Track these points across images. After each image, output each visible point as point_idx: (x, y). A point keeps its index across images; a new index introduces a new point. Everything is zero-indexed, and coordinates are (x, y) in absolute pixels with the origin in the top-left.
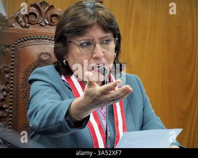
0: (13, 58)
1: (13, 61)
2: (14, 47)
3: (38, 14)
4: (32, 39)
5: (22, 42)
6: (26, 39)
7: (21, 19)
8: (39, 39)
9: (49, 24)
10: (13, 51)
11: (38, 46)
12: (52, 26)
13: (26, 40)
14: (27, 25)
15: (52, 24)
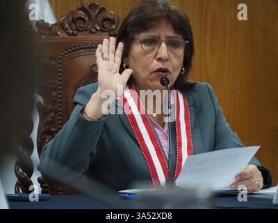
0: (60, 72)
1: (60, 76)
2: (60, 59)
3: (87, 19)
4: (81, 49)
5: (70, 52)
6: (73, 49)
7: (67, 26)
8: (90, 48)
9: (101, 30)
10: (60, 63)
11: (89, 57)
12: (105, 32)
13: (74, 51)
14: (75, 32)
15: (104, 30)
